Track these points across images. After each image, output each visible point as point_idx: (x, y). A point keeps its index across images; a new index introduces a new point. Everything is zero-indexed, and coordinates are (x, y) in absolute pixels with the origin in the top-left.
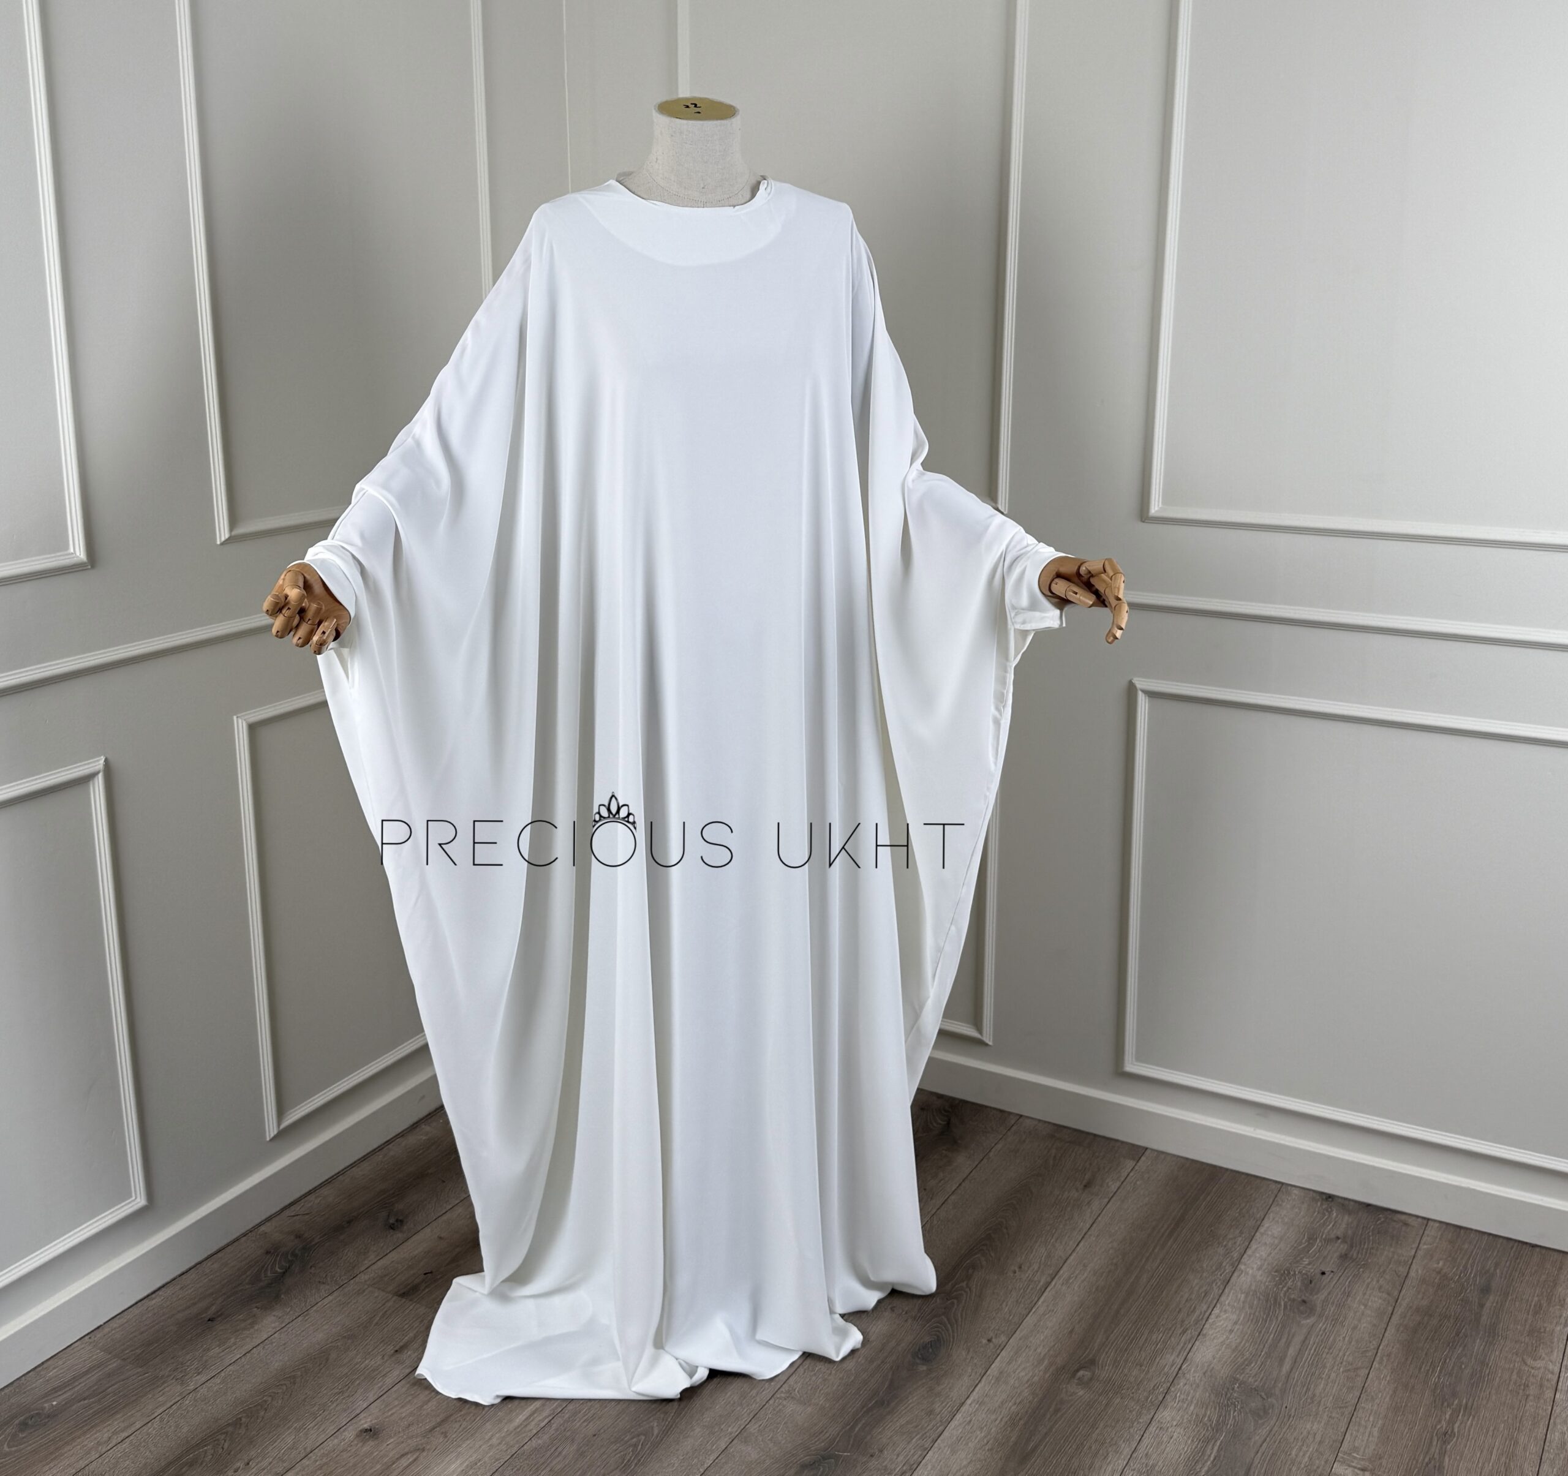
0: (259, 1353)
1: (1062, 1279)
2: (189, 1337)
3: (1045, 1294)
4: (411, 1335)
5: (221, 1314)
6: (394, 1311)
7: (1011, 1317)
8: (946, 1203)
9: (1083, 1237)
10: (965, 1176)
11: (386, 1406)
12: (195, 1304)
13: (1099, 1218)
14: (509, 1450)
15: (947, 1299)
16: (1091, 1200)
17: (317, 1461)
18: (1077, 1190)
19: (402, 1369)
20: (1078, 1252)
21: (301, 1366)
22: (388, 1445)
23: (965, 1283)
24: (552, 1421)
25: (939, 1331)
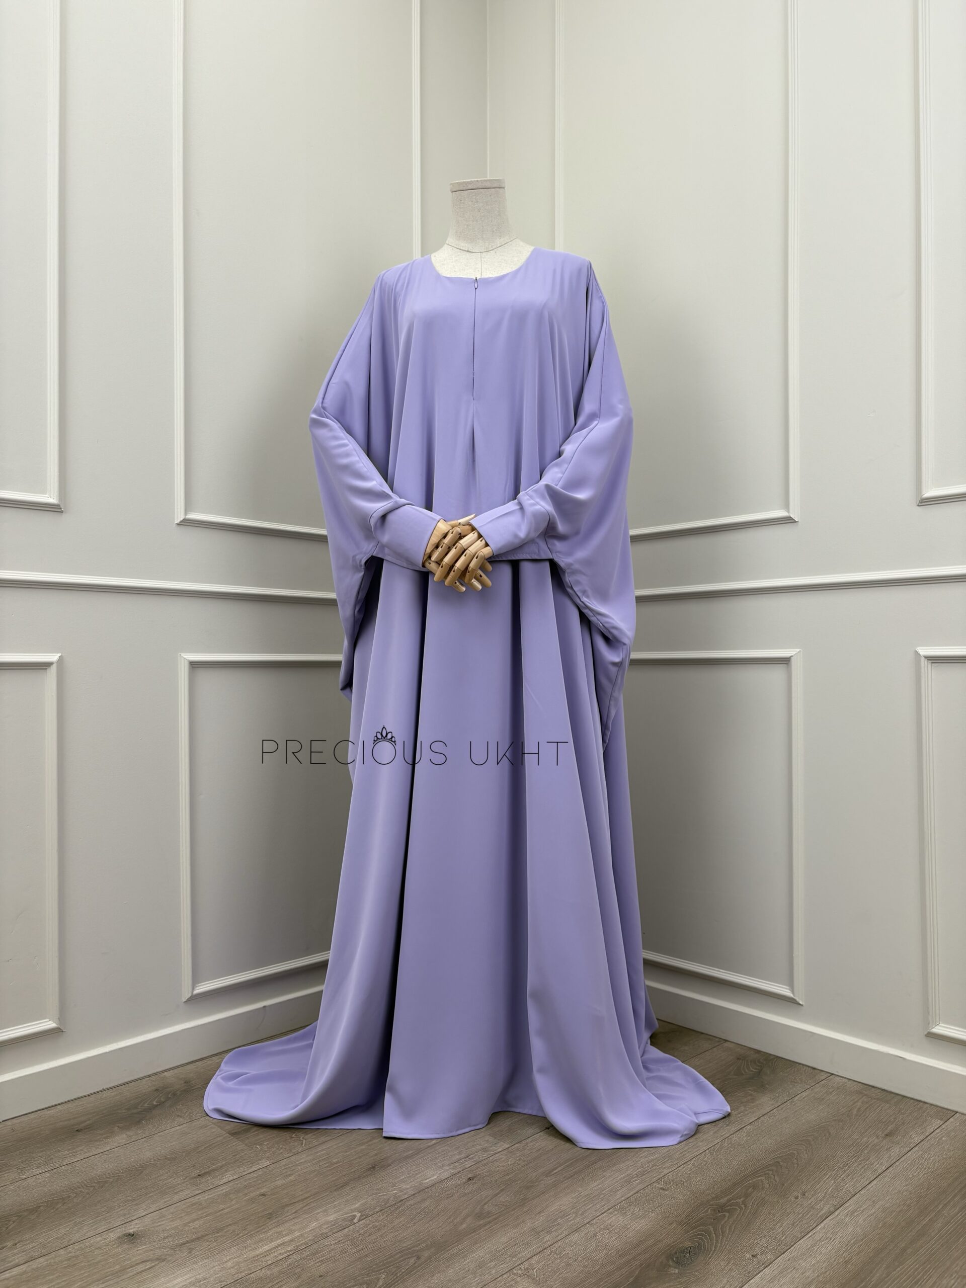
0: (95, 1160)
1: (848, 1210)
2: (53, 1140)
3: (825, 1222)
4: (219, 1164)
5: (89, 1128)
6: (219, 1145)
7: (784, 1238)
8: (741, 1130)
9: (876, 1177)
10: (766, 1112)
11: (160, 1218)
12: (74, 1118)
13: (897, 1164)
14: (237, 1275)
15: (719, 1211)
16: (890, 1148)
17: (71, 1253)
18: (877, 1137)
19: (193, 1191)
20: (868, 1190)
21: (118, 1175)
22: (138, 1250)
23: (742, 1199)
24: (291, 1257)
25: (702, 1239)
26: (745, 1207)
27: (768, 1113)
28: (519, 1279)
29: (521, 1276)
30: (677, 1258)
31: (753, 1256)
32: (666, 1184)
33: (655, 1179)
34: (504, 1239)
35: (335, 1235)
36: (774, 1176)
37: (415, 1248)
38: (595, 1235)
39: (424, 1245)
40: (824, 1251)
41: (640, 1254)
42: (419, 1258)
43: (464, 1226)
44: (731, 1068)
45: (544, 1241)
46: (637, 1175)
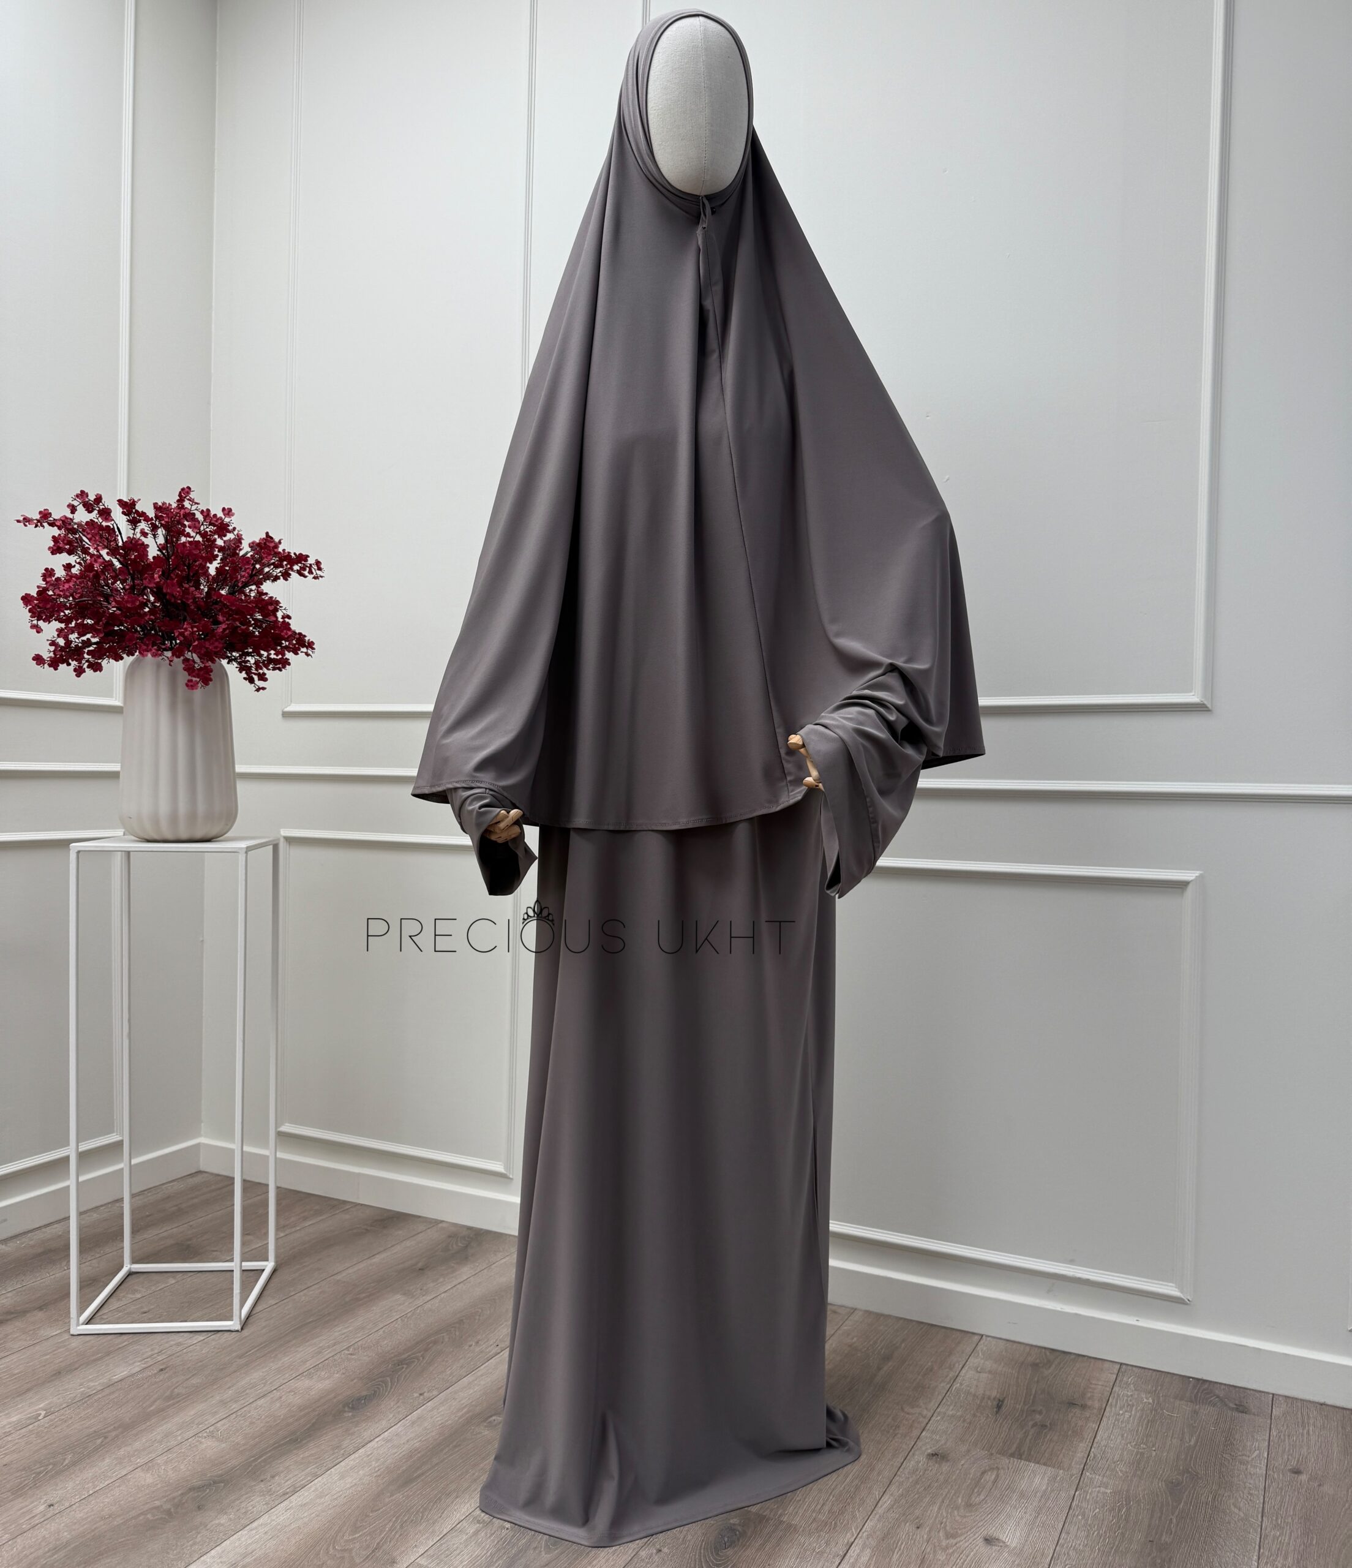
7: (450, 1378)
15: (398, 1365)
23: (422, 1353)
25: (378, 1388)
26: (423, 1358)
27: (464, 1281)
28: (203, 1440)
29: (205, 1437)
30: (352, 1405)
31: (421, 1394)
32: (355, 1349)
33: (345, 1348)
34: (192, 1413)
35: (18, 1432)
36: (455, 1331)
37: (103, 1431)
38: (281, 1398)
39: (112, 1427)
40: (482, 1383)
41: (318, 1407)
42: (106, 1438)
43: (152, 1408)
44: (439, 1246)
45: (232, 1407)
46: (329, 1347)
